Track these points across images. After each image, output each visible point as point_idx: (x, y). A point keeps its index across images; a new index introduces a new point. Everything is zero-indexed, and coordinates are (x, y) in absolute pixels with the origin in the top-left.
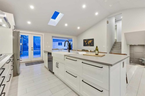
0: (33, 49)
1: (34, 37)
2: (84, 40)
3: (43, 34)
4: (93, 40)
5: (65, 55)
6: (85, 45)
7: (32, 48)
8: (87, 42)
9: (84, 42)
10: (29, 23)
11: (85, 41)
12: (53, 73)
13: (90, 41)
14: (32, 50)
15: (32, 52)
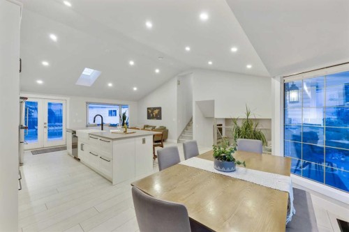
0: (47, 125)
1: (50, 104)
2: (148, 109)
3: (68, 99)
4: (160, 109)
5: (89, 134)
6: (149, 117)
7: (45, 123)
8: (152, 113)
9: (148, 112)
10: (40, 82)
11: (150, 111)
12: (79, 160)
13: (156, 111)
14: (45, 127)
15: (46, 131)
